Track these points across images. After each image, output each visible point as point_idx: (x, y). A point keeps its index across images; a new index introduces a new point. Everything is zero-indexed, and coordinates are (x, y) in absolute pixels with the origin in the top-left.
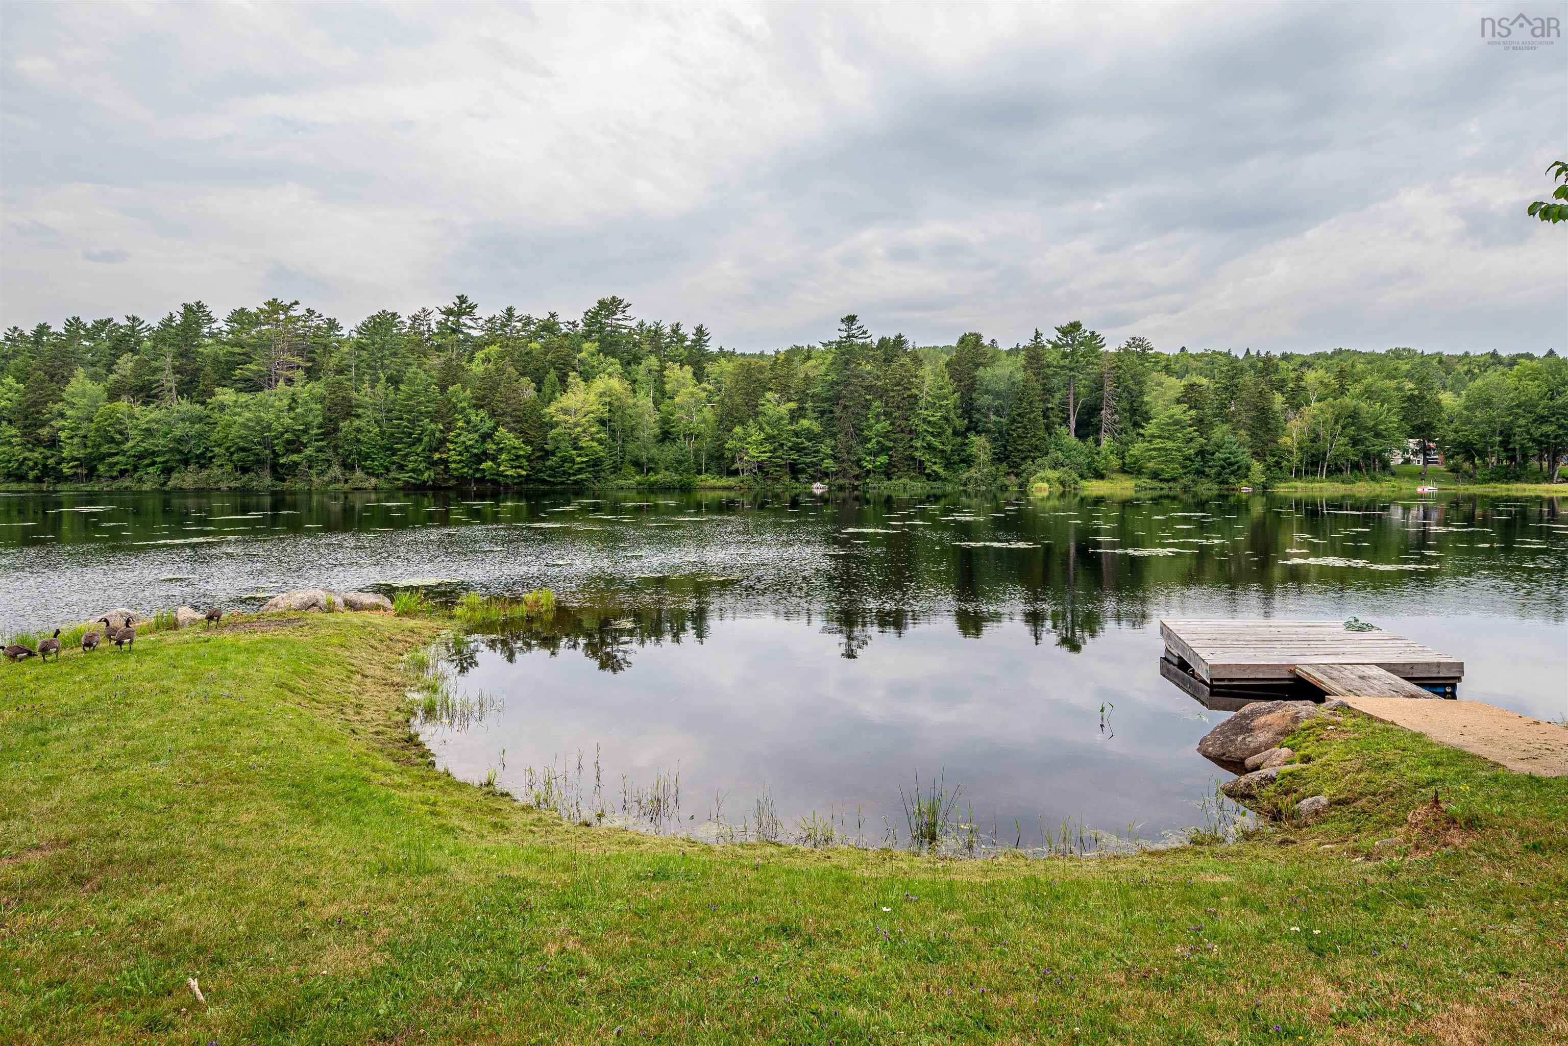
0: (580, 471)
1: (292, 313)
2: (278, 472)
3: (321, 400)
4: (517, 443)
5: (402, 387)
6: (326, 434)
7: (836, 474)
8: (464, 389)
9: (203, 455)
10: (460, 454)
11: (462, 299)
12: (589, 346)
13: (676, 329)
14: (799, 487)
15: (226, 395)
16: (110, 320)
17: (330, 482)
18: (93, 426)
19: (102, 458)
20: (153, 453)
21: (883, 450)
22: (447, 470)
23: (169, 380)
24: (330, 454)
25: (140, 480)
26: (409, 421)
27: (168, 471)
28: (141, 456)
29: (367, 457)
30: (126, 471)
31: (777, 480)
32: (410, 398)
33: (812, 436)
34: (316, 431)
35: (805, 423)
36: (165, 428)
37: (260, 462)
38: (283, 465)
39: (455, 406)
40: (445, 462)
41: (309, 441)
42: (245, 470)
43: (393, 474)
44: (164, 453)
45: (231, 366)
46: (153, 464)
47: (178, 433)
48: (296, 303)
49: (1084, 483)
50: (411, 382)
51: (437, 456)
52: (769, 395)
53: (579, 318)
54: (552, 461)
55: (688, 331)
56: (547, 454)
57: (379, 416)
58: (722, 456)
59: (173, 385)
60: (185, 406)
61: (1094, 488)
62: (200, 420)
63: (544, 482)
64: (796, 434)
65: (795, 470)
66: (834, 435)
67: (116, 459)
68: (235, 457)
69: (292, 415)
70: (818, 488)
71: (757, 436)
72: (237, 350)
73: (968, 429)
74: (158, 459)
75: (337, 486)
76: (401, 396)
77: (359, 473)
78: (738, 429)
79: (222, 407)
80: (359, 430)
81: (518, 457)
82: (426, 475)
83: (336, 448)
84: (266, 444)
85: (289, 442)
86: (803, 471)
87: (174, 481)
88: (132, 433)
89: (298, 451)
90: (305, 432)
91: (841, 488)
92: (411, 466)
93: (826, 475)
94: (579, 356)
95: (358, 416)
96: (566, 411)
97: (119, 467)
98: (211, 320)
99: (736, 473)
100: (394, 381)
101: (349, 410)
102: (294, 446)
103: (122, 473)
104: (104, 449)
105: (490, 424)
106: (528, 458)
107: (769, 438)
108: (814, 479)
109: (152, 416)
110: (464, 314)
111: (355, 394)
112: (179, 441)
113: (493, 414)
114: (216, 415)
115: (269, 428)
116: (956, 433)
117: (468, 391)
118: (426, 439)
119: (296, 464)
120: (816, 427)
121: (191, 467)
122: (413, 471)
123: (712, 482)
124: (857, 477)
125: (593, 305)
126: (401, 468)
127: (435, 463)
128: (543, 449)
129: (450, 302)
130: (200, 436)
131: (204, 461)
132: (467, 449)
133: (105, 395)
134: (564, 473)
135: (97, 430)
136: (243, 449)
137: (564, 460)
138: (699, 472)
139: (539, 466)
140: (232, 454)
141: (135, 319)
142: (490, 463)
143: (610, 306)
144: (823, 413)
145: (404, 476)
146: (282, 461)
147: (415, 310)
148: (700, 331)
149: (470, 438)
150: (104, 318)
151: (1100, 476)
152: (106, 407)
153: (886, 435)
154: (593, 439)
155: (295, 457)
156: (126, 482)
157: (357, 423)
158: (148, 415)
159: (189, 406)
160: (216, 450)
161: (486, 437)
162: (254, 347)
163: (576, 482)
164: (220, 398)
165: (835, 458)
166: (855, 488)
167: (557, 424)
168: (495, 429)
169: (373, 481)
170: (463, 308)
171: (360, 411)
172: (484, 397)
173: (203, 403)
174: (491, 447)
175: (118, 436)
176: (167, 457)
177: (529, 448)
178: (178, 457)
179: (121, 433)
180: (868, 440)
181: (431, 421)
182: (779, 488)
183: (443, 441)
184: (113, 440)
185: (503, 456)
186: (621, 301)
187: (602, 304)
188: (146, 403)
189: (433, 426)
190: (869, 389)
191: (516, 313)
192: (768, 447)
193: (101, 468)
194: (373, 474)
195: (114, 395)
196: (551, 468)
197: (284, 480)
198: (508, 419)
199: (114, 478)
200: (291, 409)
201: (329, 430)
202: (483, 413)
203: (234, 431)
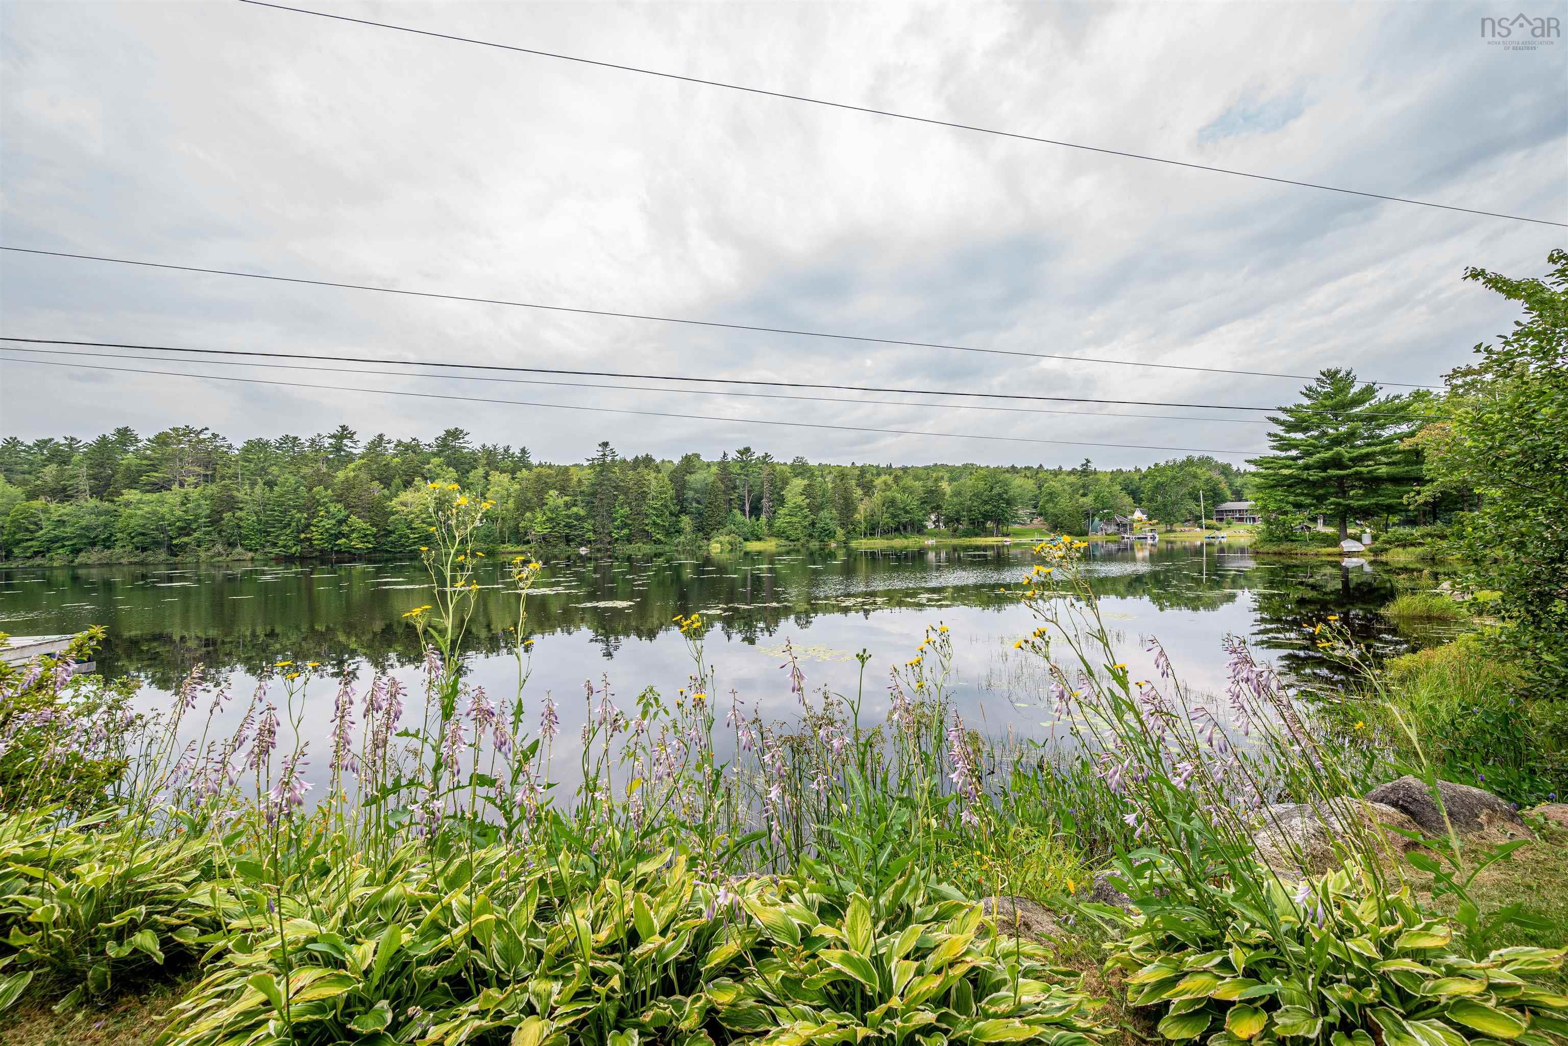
0: (414, 543)
1: (202, 436)
2: (173, 550)
3: (211, 497)
4: (365, 526)
5: (276, 488)
6: (213, 523)
7: (595, 541)
8: (326, 489)
9: (108, 538)
10: (322, 534)
11: (344, 428)
12: (436, 461)
13: (507, 450)
14: (570, 550)
15: (132, 495)
16: (51, 440)
17: (212, 557)
18: (9, 519)
19: (18, 543)
20: (64, 538)
21: (626, 525)
22: (311, 545)
23: (84, 484)
24: (215, 536)
25: (51, 559)
26: (281, 512)
27: (76, 551)
28: (54, 540)
29: (246, 537)
30: (39, 552)
31: (555, 546)
32: (282, 496)
33: (578, 518)
34: (204, 520)
35: (575, 509)
36: (75, 520)
37: (157, 544)
38: (176, 546)
39: (318, 501)
40: (309, 540)
41: (199, 527)
42: (144, 549)
43: (266, 550)
44: (70, 539)
45: (140, 473)
46: (63, 546)
47: (83, 523)
48: (207, 429)
49: (748, 543)
50: (283, 485)
51: (303, 536)
52: (551, 492)
53: (432, 441)
54: (393, 538)
55: (516, 450)
56: (391, 532)
57: (257, 509)
58: (518, 532)
59: (87, 488)
60: (93, 502)
61: (754, 546)
62: (107, 512)
63: (387, 551)
64: (569, 517)
65: (568, 540)
66: (593, 517)
67: (30, 543)
68: (135, 540)
69: (184, 508)
70: (583, 551)
71: (540, 517)
72: (144, 462)
73: (680, 512)
74: (67, 543)
75: (220, 559)
76: (276, 494)
77: (239, 549)
78: (528, 514)
79: (127, 504)
80: (240, 519)
81: (366, 535)
82: (294, 549)
83: (220, 532)
84: (164, 531)
85: (181, 528)
86: (573, 540)
87: (81, 558)
88: (44, 524)
89: (188, 535)
90: (195, 521)
91: (599, 550)
92: (281, 543)
93: (590, 542)
94: (427, 467)
95: (241, 509)
96: (404, 504)
97: (32, 550)
98: (137, 441)
99: (528, 542)
100: (270, 484)
101: (231, 504)
102: (185, 530)
103: (36, 554)
104: (18, 536)
105: (344, 513)
106: (374, 536)
107: (550, 520)
108: (581, 545)
109: (65, 511)
110: (346, 437)
111: (235, 493)
112: (87, 528)
113: (347, 507)
114: (121, 509)
115: (163, 519)
116: (671, 514)
117: (330, 491)
118: (294, 524)
119: (186, 544)
120: (582, 513)
121: (96, 549)
122: (284, 546)
123: (510, 549)
124: (609, 543)
125: (442, 433)
126: (275, 545)
127: (302, 541)
128: (385, 530)
129: (335, 429)
130: (106, 526)
131: (108, 543)
132: (327, 530)
133: (23, 496)
134: (403, 545)
135: (12, 522)
136: (143, 534)
137: (401, 537)
138: (504, 543)
139: (383, 541)
140: (133, 538)
141: (72, 439)
142: (344, 540)
143: (455, 434)
144: (588, 503)
145: (276, 550)
146: (174, 542)
147: (313, 435)
148: (523, 451)
149: (328, 523)
150: (46, 438)
151: (759, 539)
152: (21, 505)
153: (627, 517)
154: (424, 522)
155: (186, 539)
156: (38, 561)
157: (239, 514)
158: (59, 510)
159: (98, 504)
160: (119, 535)
161: (340, 522)
162: (160, 460)
163: (411, 551)
164: (126, 497)
165: (595, 532)
166: (608, 550)
167: (397, 512)
168: (348, 516)
169: (250, 554)
170: (345, 433)
171: (241, 505)
172: (341, 495)
173: (112, 501)
174: (345, 529)
175: (32, 527)
176: (75, 541)
177: (375, 530)
178: (85, 541)
179: (36, 524)
180: (615, 520)
181: (299, 511)
182: (556, 551)
183: (308, 526)
184: (27, 530)
185: (354, 535)
186: (462, 431)
187: (448, 432)
188: (61, 501)
189: (299, 515)
190: (616, 488)
191: (385, 438)
192: (548, 525)
193: (16, 551)
194: (251, 550)
195: (32, 496)
196: (392, 542)
197: (176, 556)
198: (359, 510)
199: (29, 558)
200: (183, 504)
201: (215, 520)
202: (339, 506)
203: (133, 522)
